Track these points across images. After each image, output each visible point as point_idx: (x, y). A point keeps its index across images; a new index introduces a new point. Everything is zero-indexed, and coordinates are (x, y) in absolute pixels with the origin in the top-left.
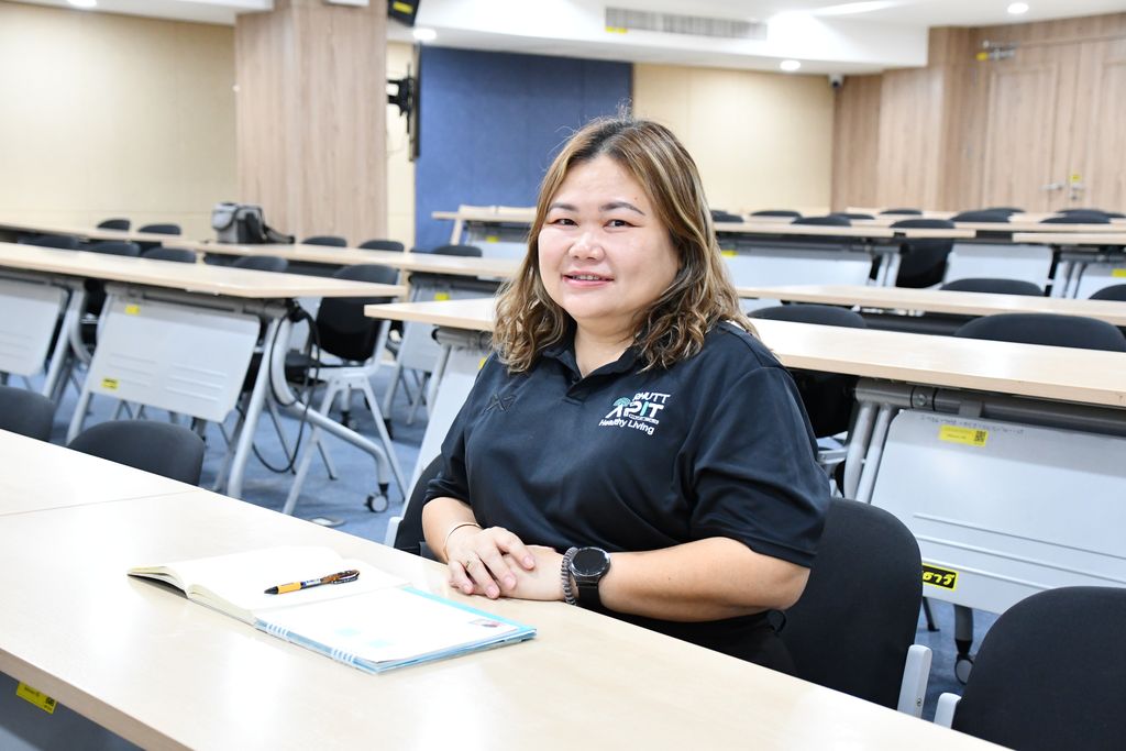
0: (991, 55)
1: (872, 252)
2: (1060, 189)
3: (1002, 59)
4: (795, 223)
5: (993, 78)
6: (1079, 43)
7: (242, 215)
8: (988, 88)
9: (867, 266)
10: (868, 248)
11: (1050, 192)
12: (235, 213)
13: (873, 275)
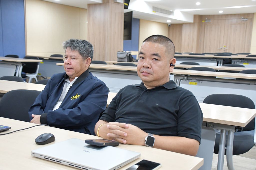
0: (206, 21)
1: (216, 61)
2: (221, 49)
3: (208, 22)
4: (190, 54)
5: (206, 26)
6: (225, 19)
7: (128, 55)
8: (205, 28)
9: (216, 64)
10: (215, 60)
11: (219, 49)
12: (127, 54)
13: (217, 65)
